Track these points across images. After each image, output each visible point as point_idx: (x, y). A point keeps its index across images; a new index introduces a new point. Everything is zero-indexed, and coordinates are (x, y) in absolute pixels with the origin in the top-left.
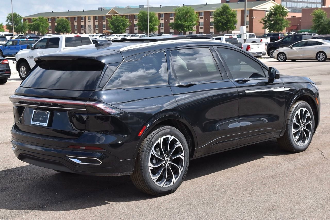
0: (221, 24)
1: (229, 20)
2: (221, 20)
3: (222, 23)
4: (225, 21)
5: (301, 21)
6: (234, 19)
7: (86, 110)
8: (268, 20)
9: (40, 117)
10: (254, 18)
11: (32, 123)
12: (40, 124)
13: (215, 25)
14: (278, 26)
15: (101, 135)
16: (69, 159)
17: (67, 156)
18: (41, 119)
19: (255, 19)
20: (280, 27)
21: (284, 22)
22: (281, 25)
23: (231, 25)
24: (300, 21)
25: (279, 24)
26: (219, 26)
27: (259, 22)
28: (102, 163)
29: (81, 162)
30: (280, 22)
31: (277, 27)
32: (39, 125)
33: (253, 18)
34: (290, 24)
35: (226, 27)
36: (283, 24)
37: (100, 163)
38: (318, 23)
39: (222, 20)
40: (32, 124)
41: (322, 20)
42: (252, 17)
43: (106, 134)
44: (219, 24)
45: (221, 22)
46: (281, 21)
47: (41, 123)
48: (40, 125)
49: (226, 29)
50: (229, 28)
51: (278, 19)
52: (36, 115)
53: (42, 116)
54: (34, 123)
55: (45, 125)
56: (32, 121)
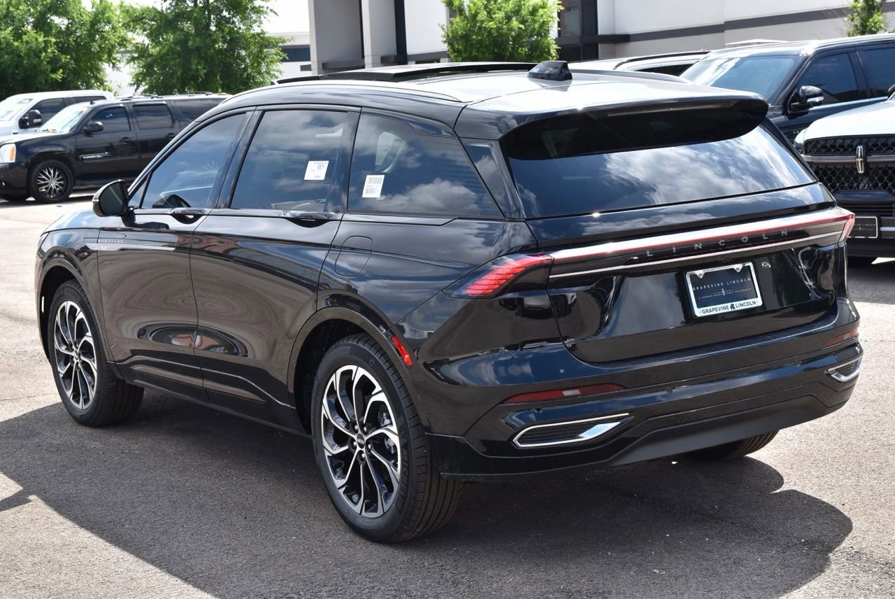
9: (719, 289)
11: (699, 312)
12: (732, 307)
17: (829, 370)
18: (723, 292)
32: (730, 310)
40: (703, 315)
47: (737, 303)
48: (736, 309)
52: (701, 288)
53: (725, 284)
54: (707, 311)
55: (754, 303)
56: (699, 307)
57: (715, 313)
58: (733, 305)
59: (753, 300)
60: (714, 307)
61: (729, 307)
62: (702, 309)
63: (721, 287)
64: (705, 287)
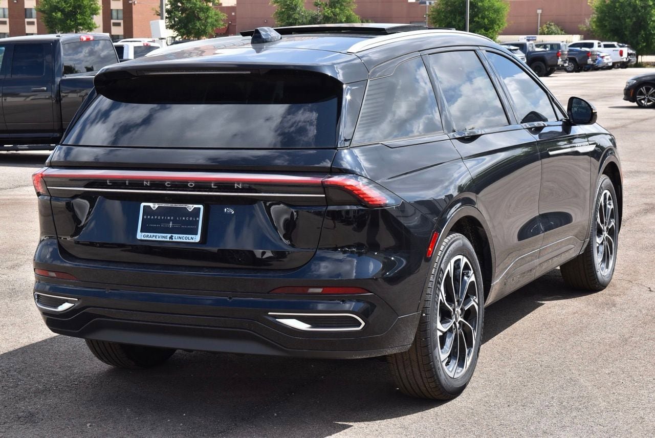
0: (59, 15)
1: (79, 7)
2: (59, 6)
3: (62, 11)
4: (70, 6)
5: (235, 16)
6: (92, 4)
7: (324, 196)
8: (173, 9)
9: (168, 222)
10: (134, 4)
11: (140, 236)
12: (171, 238)
13: (46, 15)
14: (198, 24)
15: (346, 255)
16: (277, 321)
17: (269, 313)
18: (171, 224)
19: (136, 5)
20: (203, 27)
21: (210, 15)
22: (204, 21)
23: (85, 19)
24: (233, 14)
25: (199, 19)
26: (56, 18)
27: (154, 12)
28: (365, 325)
29: (309, 326)
30: (202, 15)
31: (196, 26)
32: (168, 240)
33: (131, 4)
34: (223, 20)
35: (72, 23)
36: (209, 20)
37: (360, 324)
38: (288, 21)
39: (63, 4)
40: (143, 238)
41: (294, 13)
42: (130, 2)
43: (360, 254)
44: (54, 14)
45: (60, 10)
46: (204, 12)
47: (177, 236)
48: (174, 240)
49: (73, 28)
50: (81, 24)
51: (198, 6)
52: (152, 217)
53: (175, 218)
54: (147, 236)
55: (192, 238)
56: (142, 231)
57: (154, 239)
58: (172, 236)
59: (192, 236)
60: (155, 234)
61: (168, 237)
62: (143, 234)
63: (170, 220)
64: (156, 217)
